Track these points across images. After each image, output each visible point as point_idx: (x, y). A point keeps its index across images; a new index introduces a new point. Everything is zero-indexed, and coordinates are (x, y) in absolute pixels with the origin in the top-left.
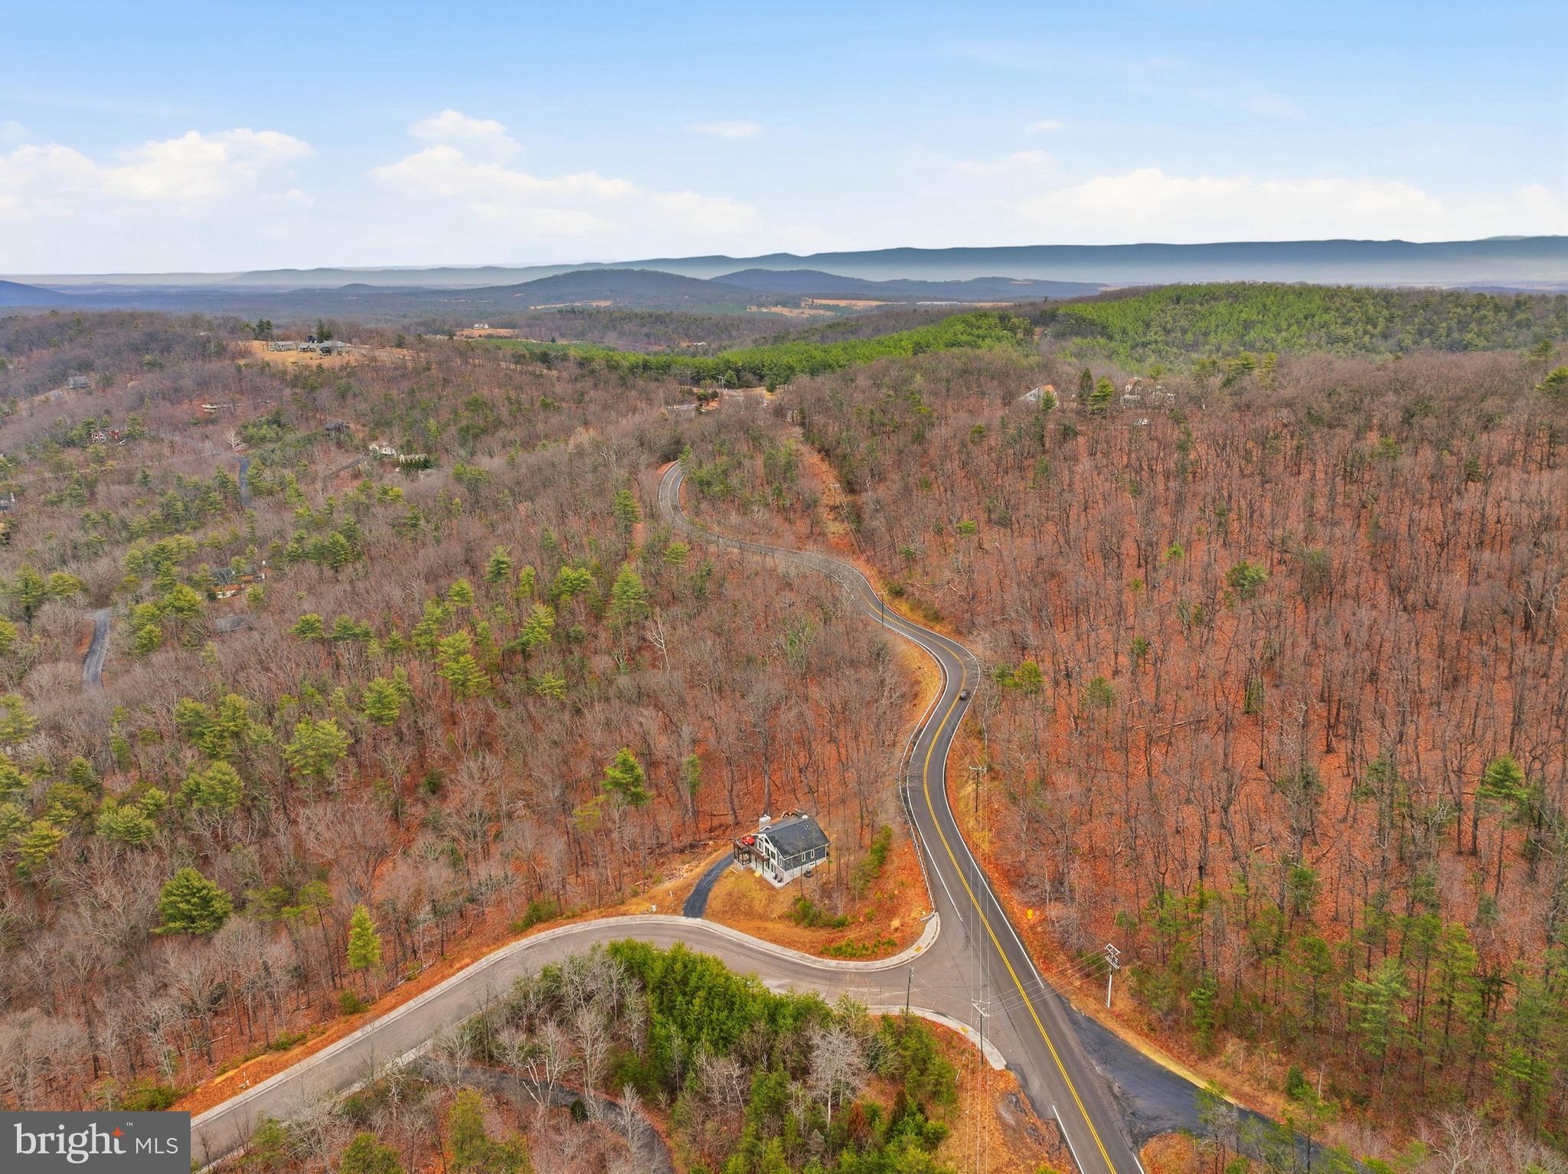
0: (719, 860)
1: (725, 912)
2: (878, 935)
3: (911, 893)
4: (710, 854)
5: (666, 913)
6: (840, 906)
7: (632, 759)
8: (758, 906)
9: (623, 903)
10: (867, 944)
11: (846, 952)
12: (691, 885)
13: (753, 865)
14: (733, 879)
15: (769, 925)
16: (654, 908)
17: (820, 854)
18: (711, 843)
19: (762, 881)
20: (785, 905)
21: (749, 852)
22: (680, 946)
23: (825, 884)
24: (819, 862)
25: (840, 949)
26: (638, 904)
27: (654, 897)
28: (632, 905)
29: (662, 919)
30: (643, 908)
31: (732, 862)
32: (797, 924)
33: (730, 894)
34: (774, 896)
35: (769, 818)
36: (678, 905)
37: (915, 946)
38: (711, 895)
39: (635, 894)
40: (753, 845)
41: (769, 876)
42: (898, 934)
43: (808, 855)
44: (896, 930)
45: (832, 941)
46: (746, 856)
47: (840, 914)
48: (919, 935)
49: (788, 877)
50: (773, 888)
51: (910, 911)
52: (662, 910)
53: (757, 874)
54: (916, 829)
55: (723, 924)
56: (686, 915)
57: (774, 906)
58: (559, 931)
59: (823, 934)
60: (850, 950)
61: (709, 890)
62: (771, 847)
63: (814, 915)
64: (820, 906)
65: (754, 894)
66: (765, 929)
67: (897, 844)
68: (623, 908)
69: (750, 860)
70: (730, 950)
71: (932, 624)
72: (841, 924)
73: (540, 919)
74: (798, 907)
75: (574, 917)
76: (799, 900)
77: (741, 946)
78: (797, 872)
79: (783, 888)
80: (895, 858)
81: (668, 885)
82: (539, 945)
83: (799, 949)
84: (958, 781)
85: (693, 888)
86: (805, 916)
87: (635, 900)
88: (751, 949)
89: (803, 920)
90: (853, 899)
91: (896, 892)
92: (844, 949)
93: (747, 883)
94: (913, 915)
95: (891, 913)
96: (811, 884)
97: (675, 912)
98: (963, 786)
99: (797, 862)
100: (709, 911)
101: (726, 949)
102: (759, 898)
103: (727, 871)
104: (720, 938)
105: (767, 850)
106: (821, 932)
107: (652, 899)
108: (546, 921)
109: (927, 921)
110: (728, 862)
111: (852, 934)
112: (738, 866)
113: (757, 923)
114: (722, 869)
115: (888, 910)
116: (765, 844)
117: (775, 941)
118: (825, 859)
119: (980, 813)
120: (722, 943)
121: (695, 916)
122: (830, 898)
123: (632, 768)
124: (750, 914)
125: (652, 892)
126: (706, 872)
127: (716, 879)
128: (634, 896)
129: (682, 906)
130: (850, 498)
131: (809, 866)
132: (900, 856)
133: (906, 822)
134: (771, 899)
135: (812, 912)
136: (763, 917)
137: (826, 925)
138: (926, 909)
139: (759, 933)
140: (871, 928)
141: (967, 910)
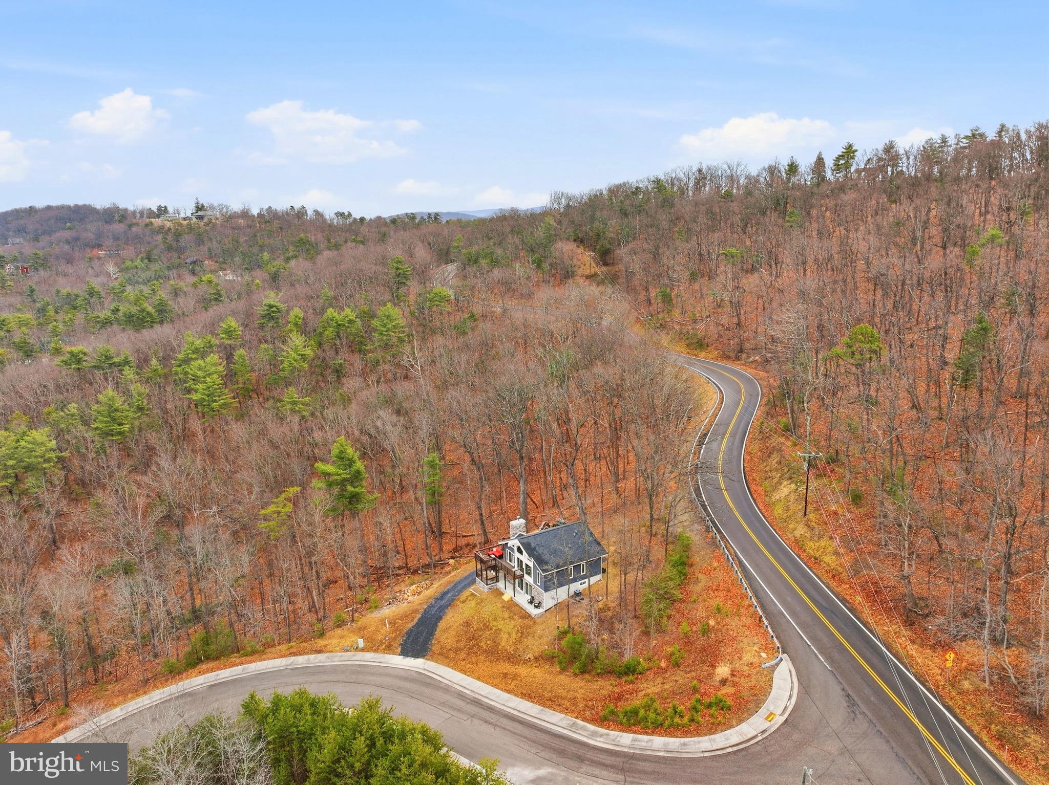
0: (457, 579)
1: (457, 650)
2: (695, 690)
3: (734, 623)
4: (449, 573)
5: (376, 651)
6: (629, 641)
7: (350, 451)
8: (506, 642)
9: (322, 635)
10: (681, 708)
11: (645, 719)
12: (415, 611)
13: (501, 585)
14: (473, 604)
15: (522, 670)
16: (361, 643)
17: (595, 567)
18: (451, 561)
19: (512, 606)
20: (545, 640)
21: (495, 568)
22: (372, 706)
23: (602, 610)
24: (594, 579)
25: (635, 712)
26: (342, 637)
27: (365, 628)
28: (334, 639)
29: (369, 658)
30: (347, 643)
31: (473, 582)
32: (563, 670)
33: (467, 624)
34: (529, 627)
35: (522, 521)
36: (395, 639)
37: (763, 712)
38: (442, 625)
39: (340, 624)
40: (501, 557)
41: (522, 599)
42: (728, 690)
43: (577, 568)
44: (724, 682)
45: (619, 698)
46: (492, 574)
47: (628, 657)
48: (767, 694)
49: (549, 599)
50: (527, 616)
51: (739, 652)
52: (374, 645)
53: (506, 597)
54: (723, 537)
55: (455, 667)
56: (405, 653)
57: (529, 641)
58: (225, 674)
59: (606, 686)
60: (652, 715)
61: (440, 618)
62: (525, 558)
63: (588, 656)
64: (599, 641)
65: (500, 624)
66: (515, 677)
67: (701, 557)
68: (321, 642)
69: (496, 579)
70: (460, 710)
71: (696, 352)
72: (630, 670)
73: (208, 658)
74: (564, 643)
75: (255, 654)
76: (565, 633)
77: (476, 702)
78: (562, 593)
79: (542, 615)
80: (701, 576)
81: (387, 612)
82: (190, 694)
83: (566, 710)
84: (767, 484)
85: (419, 616)
86: (574, 658)
87: (339, 631)
88: (490, 709)
89: (571, 663)
90: (646, 633)
91: (712, 622)
92: (642, 713)
93: (490, 609)
94: (747, 657)
95: (711, 656)
96: (581, 611)
97: (389, 649)
98: (775, 488)
99: (562, 579)
100: (436, 648)
101: (451, 707)
102: (507, 630)
103: (466, 593)
104: (447, 689)
105: (520, 562)
106: (601, 682)
107: (361, 631)
108: (217, 658)
109: (773, 669)
110: (469, 581)
111: (651, 687)
112: (480, 586)
113: (506, 667)
114: (460, 591)
115: (703, 649)
116: (517, 555)
117: (528, 696)
118: (599, 577)
119: (812, 516)
120: (447, 697)
121: (416, 655)
122: (611, 631)
123: (351, 462)
124: (494, 653)
125: (362, 621)
126: (438, 595)
127: (450, 604)
128: (339, 626)
129: (400, 640)
130: (604, 269)
131: (576, 587)
132: (708, 573)
133: (708, 530)
134: (524, 633)
135: (585, 651)
136: (512, 658)
137: (609, 672)
138: (765, 648)
139: (505, 682)
140: (681, 678)
141: (832, 651)
